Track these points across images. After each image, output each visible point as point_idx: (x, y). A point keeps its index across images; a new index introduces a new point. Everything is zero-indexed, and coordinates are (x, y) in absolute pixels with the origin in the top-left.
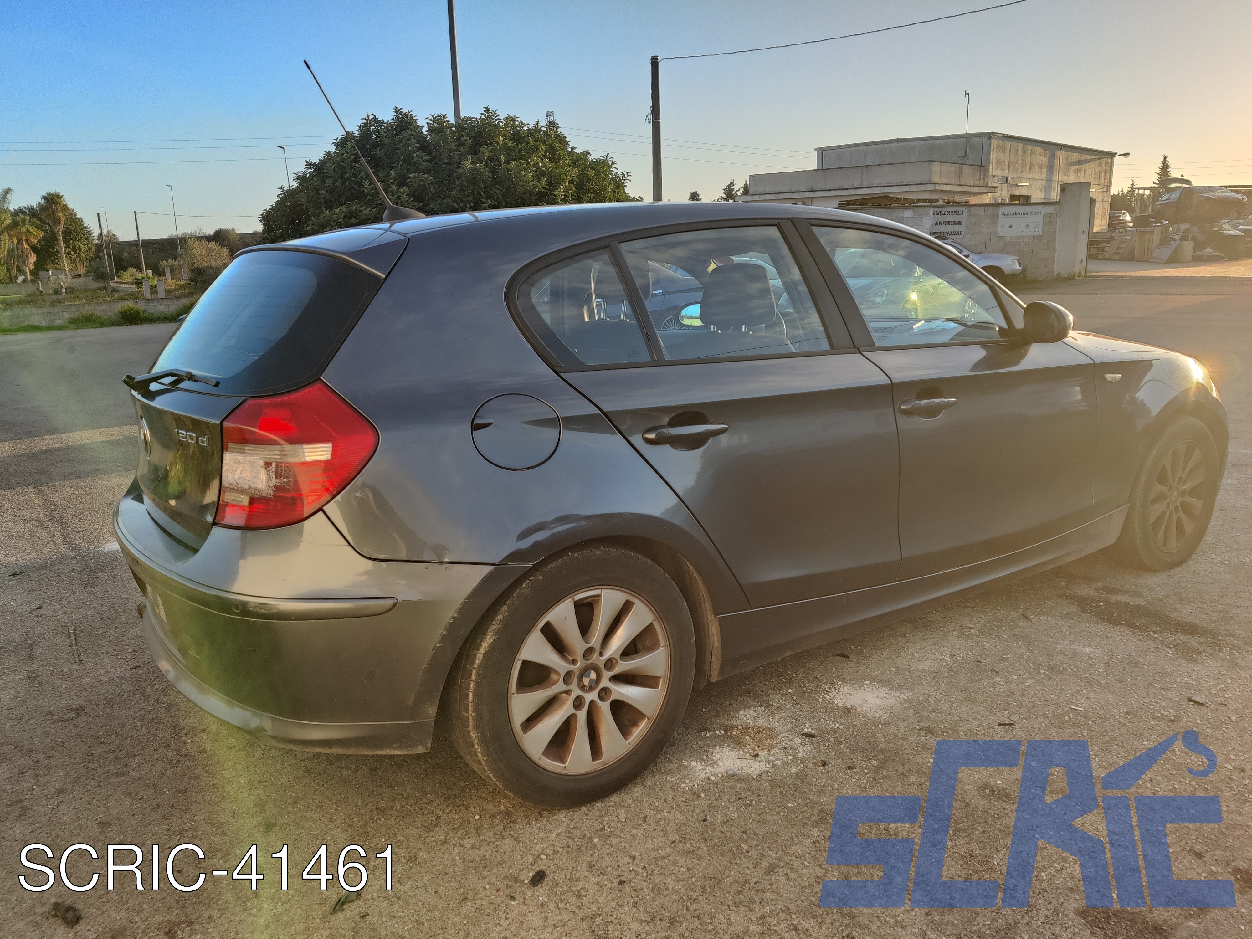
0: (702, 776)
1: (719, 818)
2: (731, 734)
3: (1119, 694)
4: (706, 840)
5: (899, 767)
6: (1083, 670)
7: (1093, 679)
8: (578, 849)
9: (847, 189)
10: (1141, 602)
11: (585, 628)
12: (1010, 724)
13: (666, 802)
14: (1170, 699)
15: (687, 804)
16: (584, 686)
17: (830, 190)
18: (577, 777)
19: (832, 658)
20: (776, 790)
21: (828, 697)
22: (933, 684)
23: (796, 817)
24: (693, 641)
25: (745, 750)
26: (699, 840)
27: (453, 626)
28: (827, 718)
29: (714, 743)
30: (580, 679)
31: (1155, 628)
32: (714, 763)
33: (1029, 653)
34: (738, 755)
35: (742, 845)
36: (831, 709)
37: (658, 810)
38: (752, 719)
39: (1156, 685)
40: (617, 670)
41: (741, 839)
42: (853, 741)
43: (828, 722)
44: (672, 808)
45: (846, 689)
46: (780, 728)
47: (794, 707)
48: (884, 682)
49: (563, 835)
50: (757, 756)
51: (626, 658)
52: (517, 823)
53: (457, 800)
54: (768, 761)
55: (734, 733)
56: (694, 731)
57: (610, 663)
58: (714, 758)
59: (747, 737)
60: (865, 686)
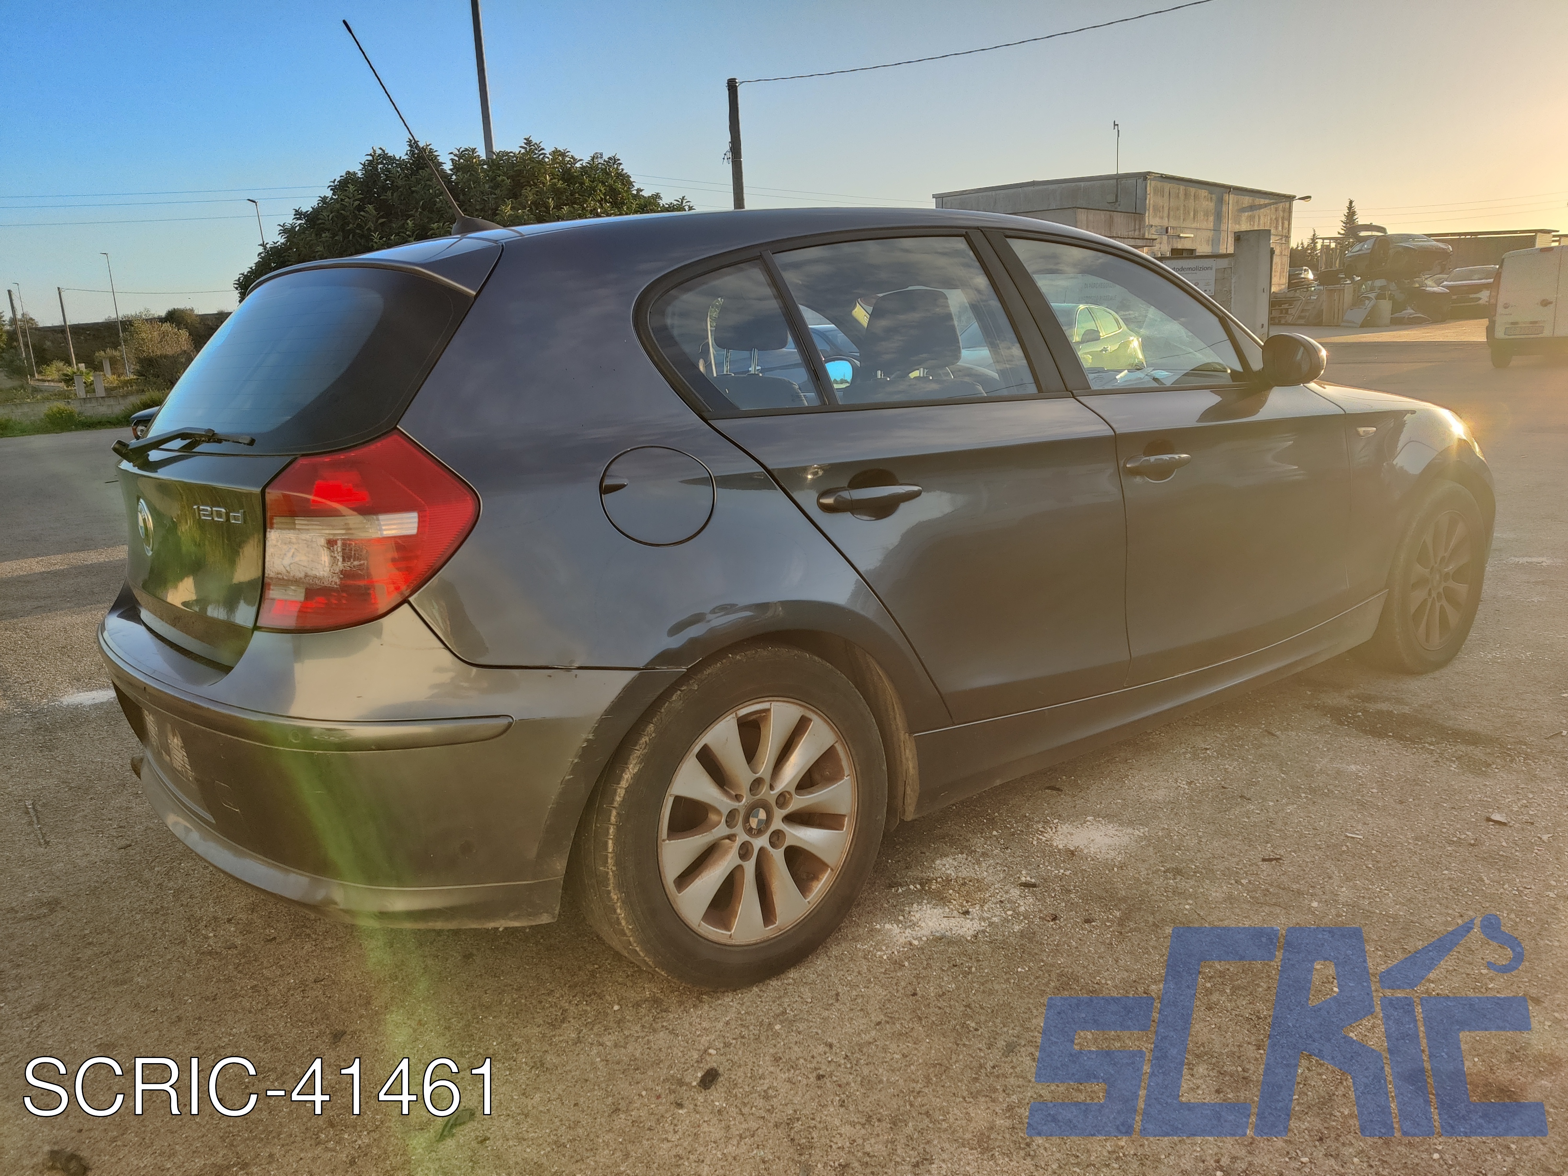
0: (902, 940)
1: (932, 991)
2: (930, 888)
3: (1401, 818)
4: (920, 1019)
5: (1148, 917)
6: (1353, 791)
7: (1368, 801)
8: (756, 1039)
10: (1406, 710)
11: (751, 751)
12: (1277, 859)
13: (861, 974)
14: (1465, 820)
15: (887, 976)
16: (751, 829)
18: (746, 948)
19: (1040, 792)
20: (999, 953)
21: (1044, 838)
22: (1172, 816)
23: (1031, 984)
24: (885, 768)
25: (952, 907)
26: (911, 1019)
27: (586, 752)
28: (1047, 864)
29: (910, 900)
30: (746, 820)
31: (1429, 739)
32: (914, 924)
33: (1283, 775)
34: (943, 913)
35: (968, 1022)
36: (1050, 853)
37: (853, 986)
38: (953, 869)
39: (1445, 805)
40: (792, 807)
41: (965, 1015)
42: (1085, 890)
43: (1049, 868)
44: (869, 981)
45: (1064, 827)
46: (990, 878)
47: (1003, 852)
48: (1110, 817)
49: (733, 1023)
50: (967, 913)
51: (802, 791)
52: (671, 1012)
53: (586, 989)
54: (982, 919)
55: (933, 887)
56: (882, 887)
57: (782, 799)
58: (913, 918)
59: (951, 891)
60: (1088, 823)
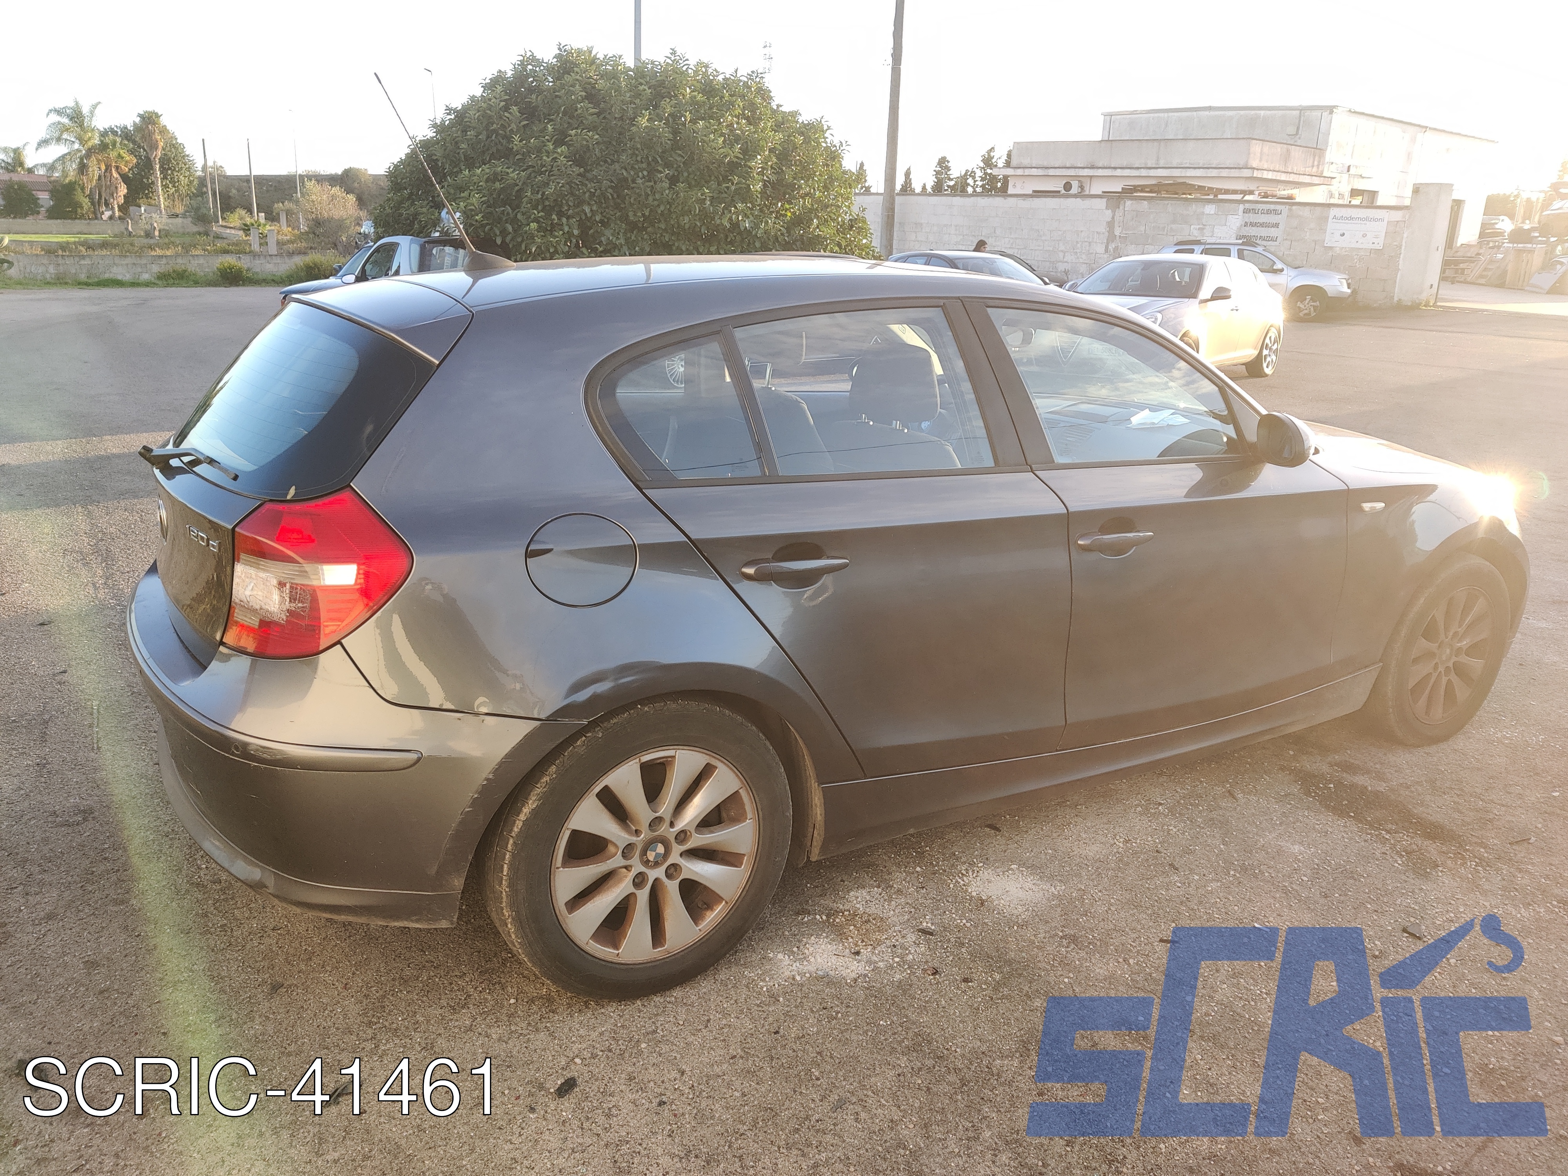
0: (787, 973)
1: (794, 1032)
2: (834, 921)
4: (772, 1059)
5: (1025, 985)
6: (1283, 876)
7: (1293, 889)
8: (621, 1054)
9: (1138, 168)
10: (1382, 787)
11: (652, 795)
13: (737, 1003)
14: (1381, 926)
15: (760, 1008)
16: (648, 861)
17: (1115, 168)
18: (631, 966)
19: (979, 829)
20: (870, 1001)
21: (962, 882)
22: (1094, 876)
23: (886, 1040)
24: (790, 814)
26: (764, 1058)
27: (486, 790)
28: (953, 911)
29: (811, 931)
30: (644, 853)
31: (1390, 826)
32: (805, 958)
33: (1222, 846)
34: (836, 950)
35: (813, 1070)
36: (962, 899)
37: (726, 1014)
38: (864, 903)
39: (1369, 906)
40: (689, 845)
41: (814, 1063)
42: (979, 945)
43: (954, 916)
44: (742, 1012)
45: (986, 873)
46: (894, 919)
47: (917, 892)
48: (1034, 868)
49: (607, 1034)
50: (858, 953)
51: (705, 829)
52: (557, 1013)
53: (494, 977)
54: (869, 962)
55: (837, 920)
56: (791, 913)
57: (682, 835)
58: (806, 951)
59: (852, 927)
60: (1010, 872)
